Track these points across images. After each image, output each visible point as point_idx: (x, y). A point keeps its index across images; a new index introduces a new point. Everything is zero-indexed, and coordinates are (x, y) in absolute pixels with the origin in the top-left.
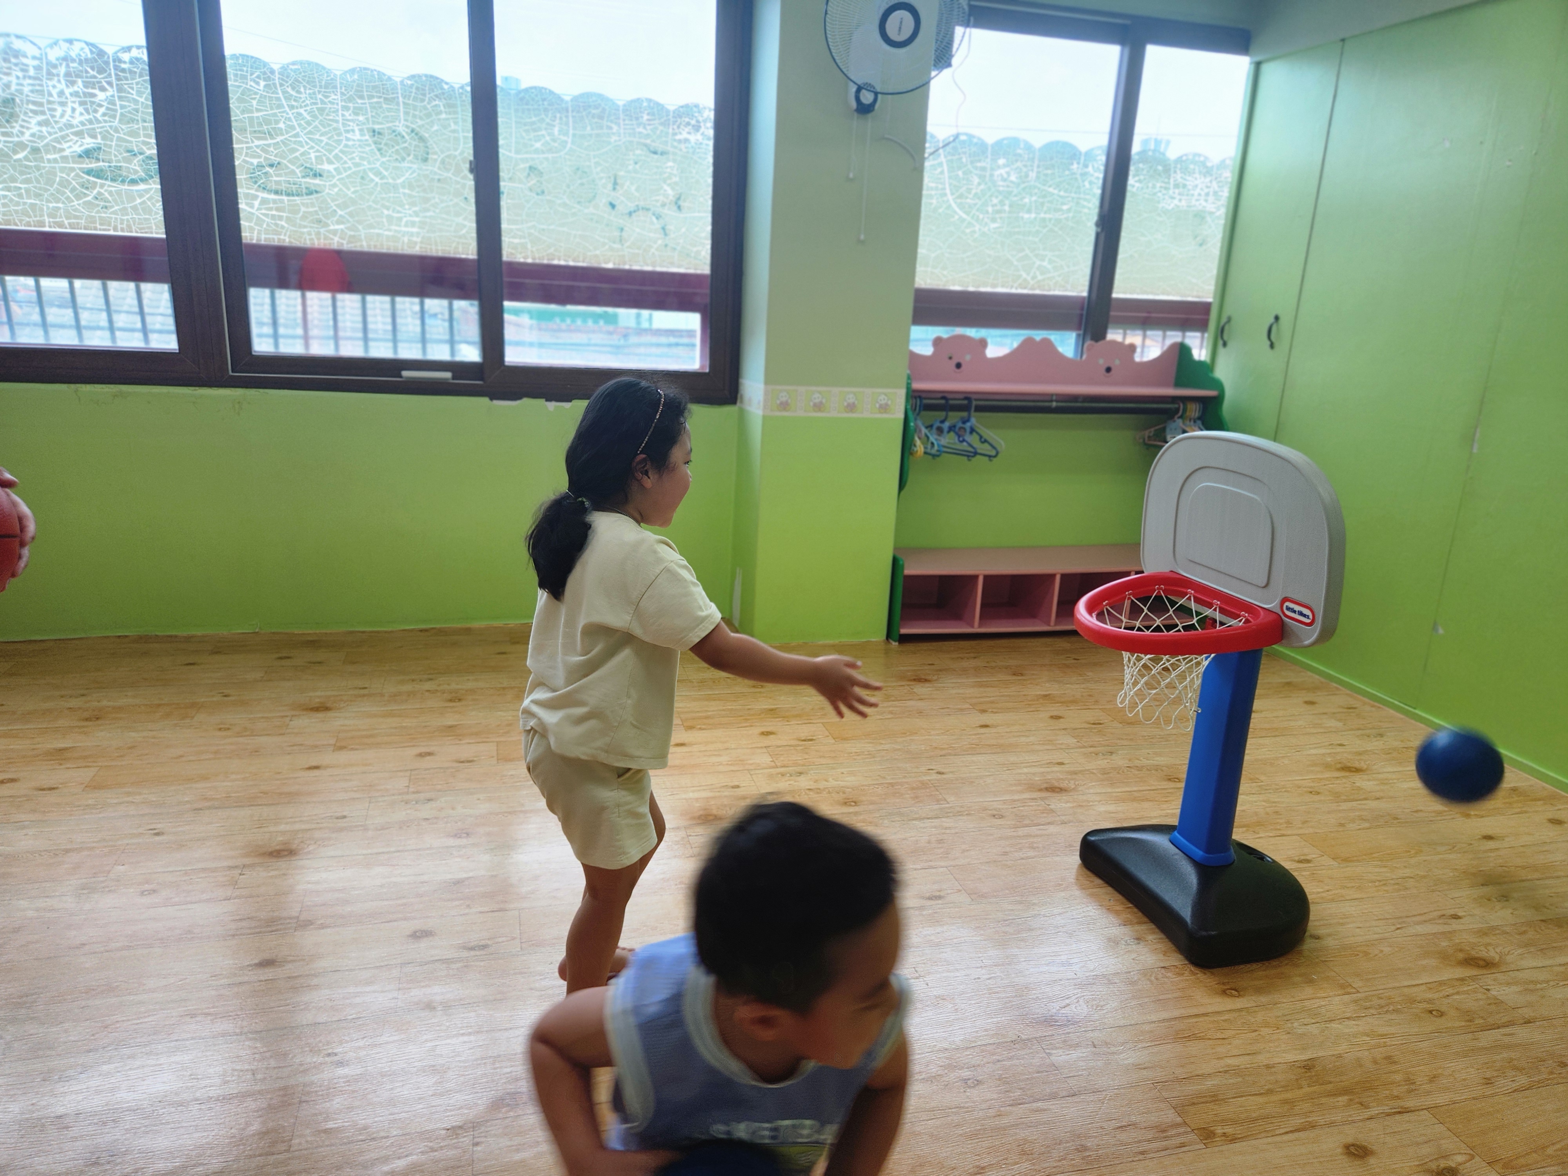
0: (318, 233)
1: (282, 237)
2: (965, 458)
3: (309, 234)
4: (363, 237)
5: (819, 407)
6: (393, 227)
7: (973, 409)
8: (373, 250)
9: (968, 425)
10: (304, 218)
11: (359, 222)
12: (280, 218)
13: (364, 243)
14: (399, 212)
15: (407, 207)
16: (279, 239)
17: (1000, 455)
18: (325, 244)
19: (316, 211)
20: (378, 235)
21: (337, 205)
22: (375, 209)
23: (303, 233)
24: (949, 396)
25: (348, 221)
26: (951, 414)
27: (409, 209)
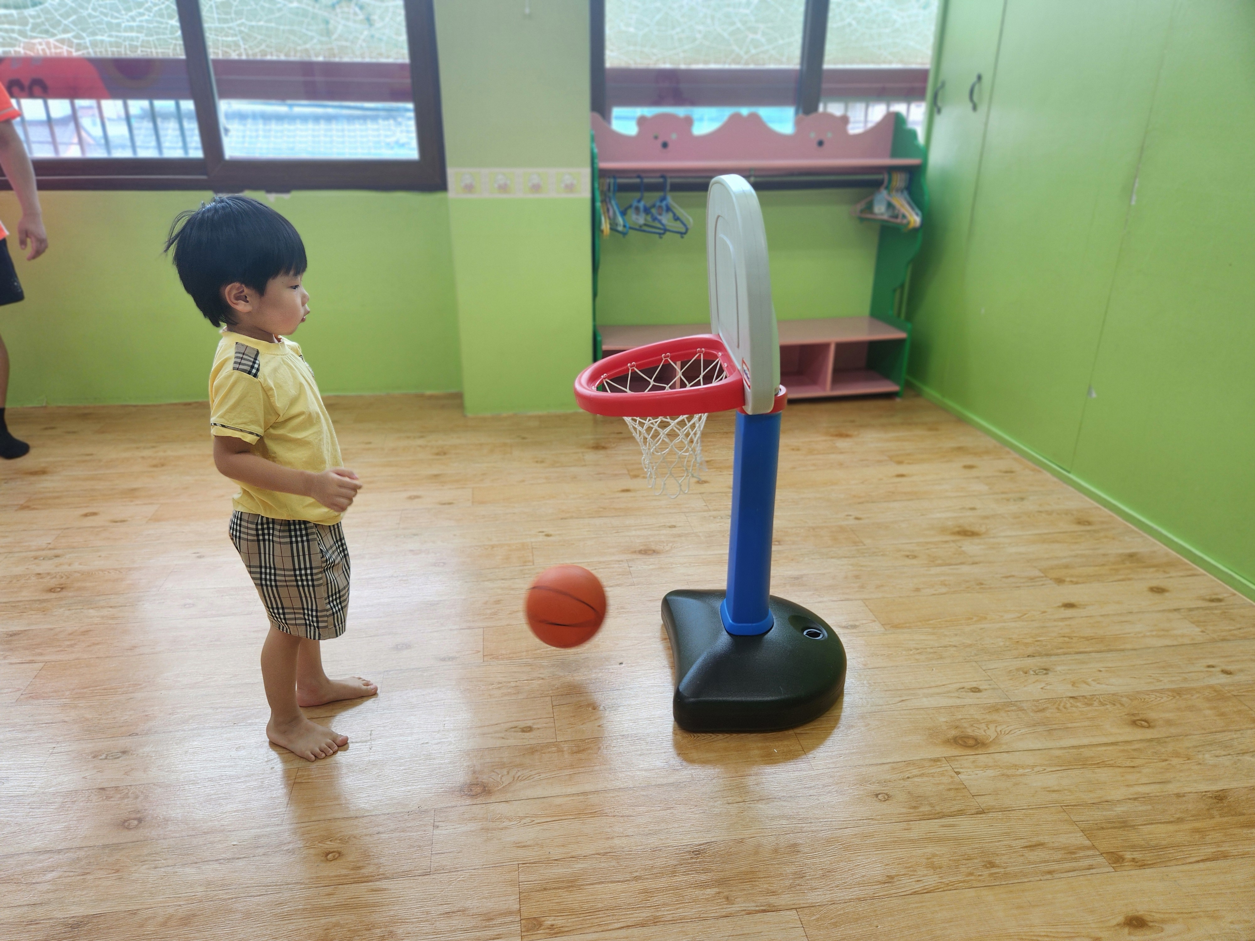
0: (48, 44)
1: (17, 49)
2: (657, 236)
3: (40, 44)
4: (88, 44)
5: (504, 188)
6: (114, 33)
7: (668, 187)
8: (99, 55)
9: (664, 204)
10: (33, 30)
11: (83, 30)
12: (13, 31)
13: (90, 50)
14: (117, 18)
15: (123, 12)
16: (15, 52)
17: (689, 232)
18: (56, 53)
19: (43, 23)
20: (102, 42)
21: (61, 15)
22: (95, 17)
23: (34, 44)
24: (643, 175)
25: (73, 30)
26: (647, 194)
27: (126, 14)
